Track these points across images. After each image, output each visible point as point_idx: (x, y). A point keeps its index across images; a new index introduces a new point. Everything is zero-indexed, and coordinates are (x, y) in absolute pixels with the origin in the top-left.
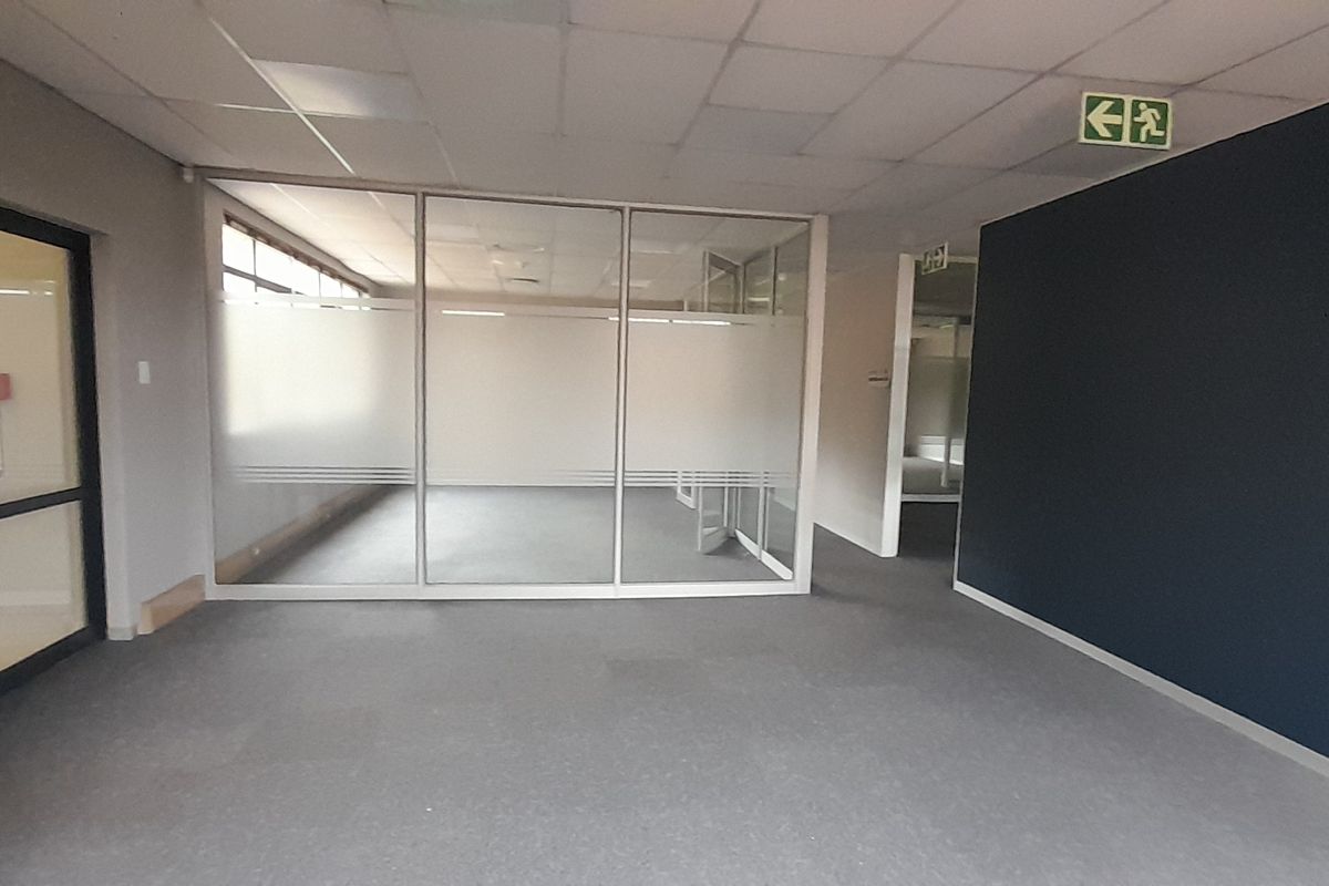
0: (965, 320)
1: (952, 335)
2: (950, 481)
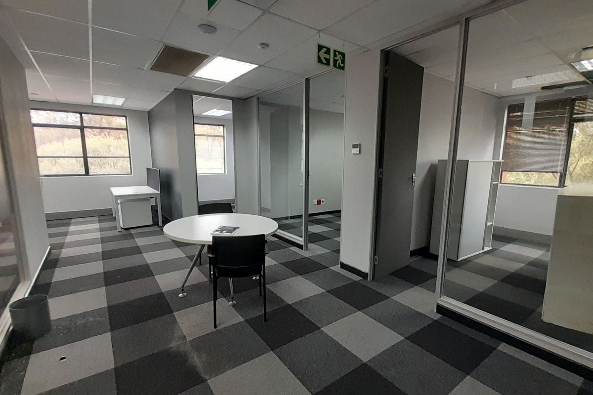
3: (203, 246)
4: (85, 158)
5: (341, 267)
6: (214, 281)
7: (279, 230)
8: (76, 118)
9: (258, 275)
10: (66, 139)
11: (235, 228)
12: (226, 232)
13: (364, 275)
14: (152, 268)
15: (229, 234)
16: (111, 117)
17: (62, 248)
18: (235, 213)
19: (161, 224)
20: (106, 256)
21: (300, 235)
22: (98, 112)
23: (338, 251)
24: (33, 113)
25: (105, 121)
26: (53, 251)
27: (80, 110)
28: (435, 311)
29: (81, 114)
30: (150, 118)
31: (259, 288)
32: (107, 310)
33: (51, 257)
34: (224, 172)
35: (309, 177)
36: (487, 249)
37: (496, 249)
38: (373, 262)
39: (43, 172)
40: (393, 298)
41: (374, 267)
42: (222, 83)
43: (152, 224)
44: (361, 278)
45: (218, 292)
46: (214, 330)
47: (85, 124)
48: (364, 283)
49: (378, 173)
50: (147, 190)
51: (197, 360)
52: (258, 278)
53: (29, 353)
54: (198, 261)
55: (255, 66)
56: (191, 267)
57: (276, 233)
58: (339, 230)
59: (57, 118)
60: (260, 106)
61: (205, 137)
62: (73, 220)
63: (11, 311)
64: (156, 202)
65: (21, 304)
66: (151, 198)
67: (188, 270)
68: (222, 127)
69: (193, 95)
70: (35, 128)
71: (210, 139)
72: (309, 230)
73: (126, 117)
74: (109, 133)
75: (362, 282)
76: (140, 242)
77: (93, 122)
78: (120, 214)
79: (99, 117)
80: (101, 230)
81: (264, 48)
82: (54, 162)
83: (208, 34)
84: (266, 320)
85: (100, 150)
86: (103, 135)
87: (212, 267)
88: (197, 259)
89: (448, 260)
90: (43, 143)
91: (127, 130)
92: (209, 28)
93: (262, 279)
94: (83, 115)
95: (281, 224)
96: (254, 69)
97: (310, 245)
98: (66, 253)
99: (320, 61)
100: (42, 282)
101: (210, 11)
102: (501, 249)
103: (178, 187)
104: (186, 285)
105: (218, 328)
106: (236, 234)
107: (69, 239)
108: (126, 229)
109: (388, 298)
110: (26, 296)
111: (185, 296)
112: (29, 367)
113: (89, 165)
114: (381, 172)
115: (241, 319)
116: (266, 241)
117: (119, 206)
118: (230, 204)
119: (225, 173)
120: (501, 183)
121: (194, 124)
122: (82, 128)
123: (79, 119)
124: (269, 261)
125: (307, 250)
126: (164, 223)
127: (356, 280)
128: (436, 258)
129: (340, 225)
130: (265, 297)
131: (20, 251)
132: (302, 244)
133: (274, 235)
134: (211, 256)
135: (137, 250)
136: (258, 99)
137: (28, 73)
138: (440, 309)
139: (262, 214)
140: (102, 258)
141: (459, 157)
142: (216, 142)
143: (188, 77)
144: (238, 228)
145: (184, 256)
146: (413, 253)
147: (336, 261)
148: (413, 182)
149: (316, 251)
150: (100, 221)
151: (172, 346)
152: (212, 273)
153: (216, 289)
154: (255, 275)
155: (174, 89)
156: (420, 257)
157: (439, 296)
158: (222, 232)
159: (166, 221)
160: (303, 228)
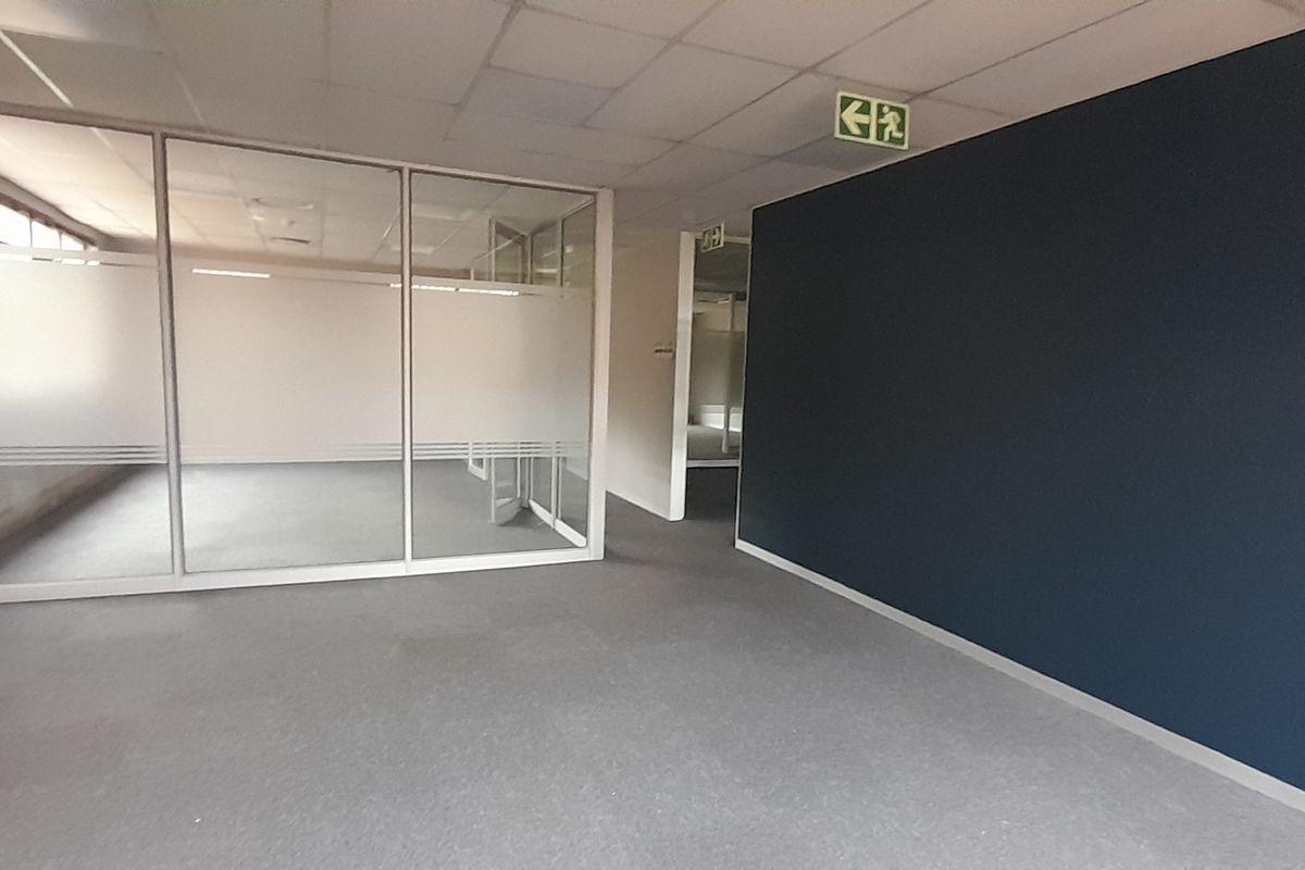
0: (740, 297)
1: (728, 311)
2: (730, 448)
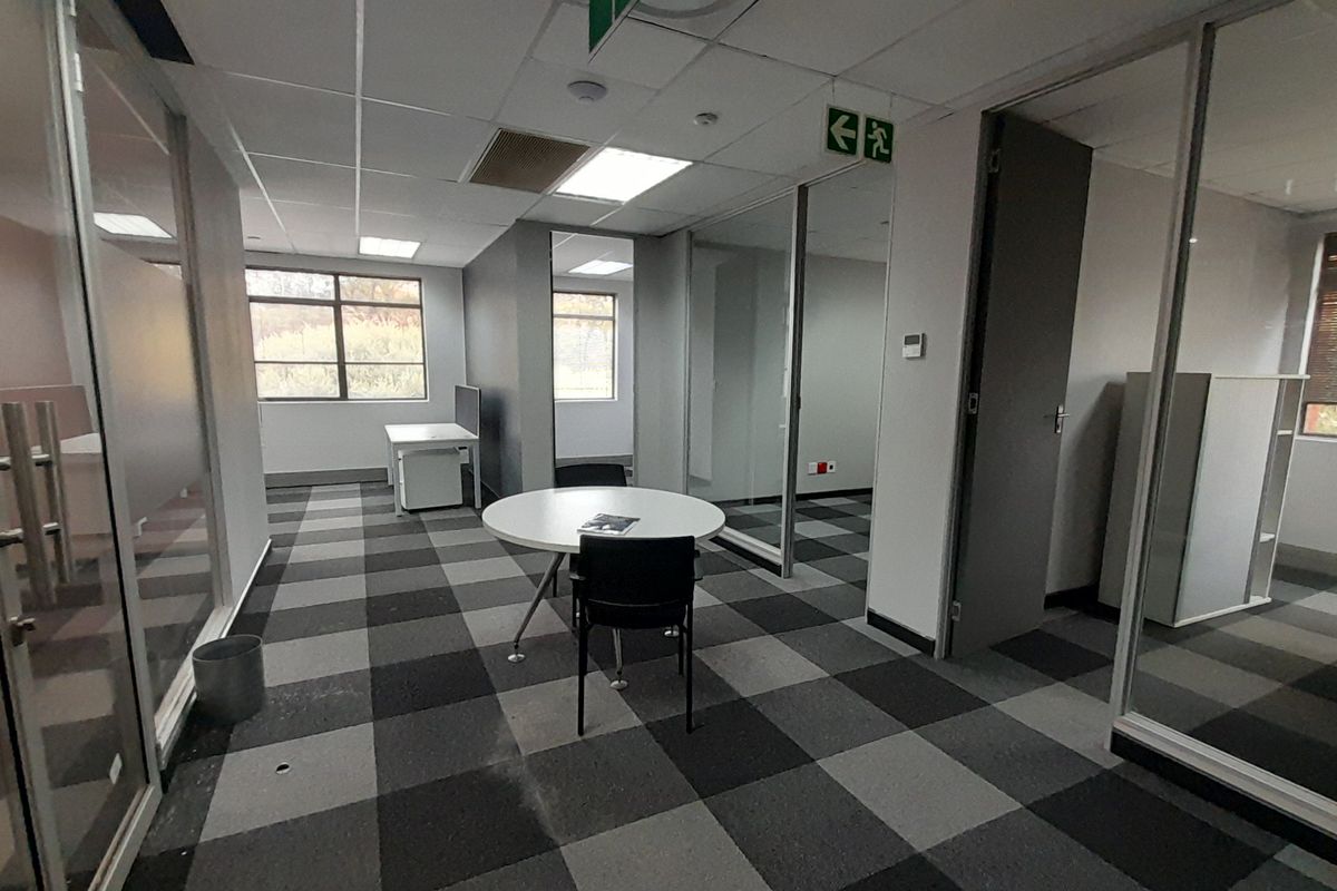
3: (561, 555)
4: (342, 364)
5: (869, 623)
6: (582, 632)
7: (727, 529)
8: (327, 284)
9: (676, 627)
10: (307, 326)
11: (630, 521)
12: (612, 529)
13: (924, 645)
14: (458, 595)
15: (616, 533)
16: (392, 282)
17: (291, 544)
18: (631, 486)
19: (478, 505)
20: (372, 564)
21: (776, 542)
22: (368, 273)
23: (863, 585)
24: (250, 275)
25: (380, 290)
26: (274, 549)
27: (336, 267)
28: (1108, 746)
29: (336, 275)
30: (465, 282)
31: (677, 655)
32: (369, 675)
33: (269, 563)
34: (610, 396)
35: (801, 411)
36: (1255, 601)
37: (1283, 604)
38: (950, 616)
39: (264, 392)
40: (998, 705)
41: (950, 627)
42: (614, 204)
43: (461, 502)
44: (918, 652)
45: (589, 657)
46: (579, 739)
47: (343, 298)
48: (924, 663)
49: (966, 402)
50: (454, 432)
51: (540, 800)
52: (676, 633)
53: (223, 749)
54: (549, 587)
55: (684, 164)
56: (534, 598)
57: (721, 535)
58: (867, 534)
59: (292, 285)
60: (695, 250)
61: (575, 320)
62: (314, 490)
63: (195, 663)
64: (471, 459)
65: (214, 651)
66: (460, 448)
67: (529, 605)
68: (610, 298)
69: (554, 232)
70: (252, 304)
71: (584, 323)
72: (796, 531)
73: (419, 280)
74: (387, 314)
75: (919, 662)
76: (439, 539)
77: (357, 292)
78: (402, 481)
79: (368, 282)
80: (366, 511)
81: (706, 123)
82: (284, 373)
83: (587, 102)
84: (690, 730)
85: (368, 349)
86: (376, 318)
87: (578, 601)
88: (547, 584)
89: (1148, 623)
90: (265, 334)
91: (420, 307)
92: (591, 88)
93: (685, 635)
94: (341, 278)
95: (734, 514)
96: (682, 172)
97: (798, 567)
98: (299, 554)
99: (832, 144)
100: (252, 610)
101: (594, 51)
102: (1299, 603)
103: (517, 426)
104: (523, 637)
105: (586, 736)
106: (632, 532)
107: (305, 526)
108: (412, 512)
109: (985, 704)
110: (224, 636)
111: (520, 661)
112: (222, 779)
113: (348, 378)
114: (973, 400)
115: (636, 721)
116: (698, 551)
117: (401, 463)
118: (622, 467)
119: (613, 398)
120: (1301, 433)
121: (552, 292)
122: (337, 305)
123: (332, 287)
124: (701, 597)
125: (789, 577)
126: (486, 503)
127: (905, 655)
128: (1113, 615)
129: (868, 523)
130: (690, 677)
131: (216, 548)
132: (780, 561)
133: (717, 540)
134: (577, 577)
135: (431, 557)
136: (691, 234)
137: (246, 199)
138: (1121, 744)
139: (691, 491)
140: (363, 570)
141: (1184, 365)
142: (597, 331)
143: (545, 196)
144: (637, 520)
145: (523, 574)
146: (1053, 601)
147: (858, 606)
148: (1057, 427)
149: (809, 580)
150: (363, 493)
151: (490, 763)
152: (578, 614)
153: (585, 652)
154: (670, 623)
155: (514, 221)
156: (1074, 612)
157: (1118, 712)
158: (601, 529)
159: (489, 499)
160: (783, 526)
